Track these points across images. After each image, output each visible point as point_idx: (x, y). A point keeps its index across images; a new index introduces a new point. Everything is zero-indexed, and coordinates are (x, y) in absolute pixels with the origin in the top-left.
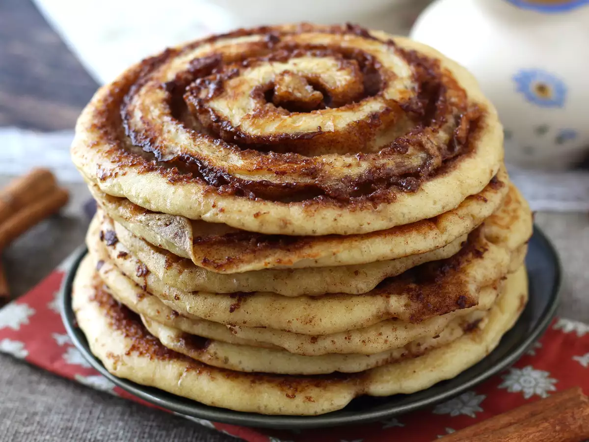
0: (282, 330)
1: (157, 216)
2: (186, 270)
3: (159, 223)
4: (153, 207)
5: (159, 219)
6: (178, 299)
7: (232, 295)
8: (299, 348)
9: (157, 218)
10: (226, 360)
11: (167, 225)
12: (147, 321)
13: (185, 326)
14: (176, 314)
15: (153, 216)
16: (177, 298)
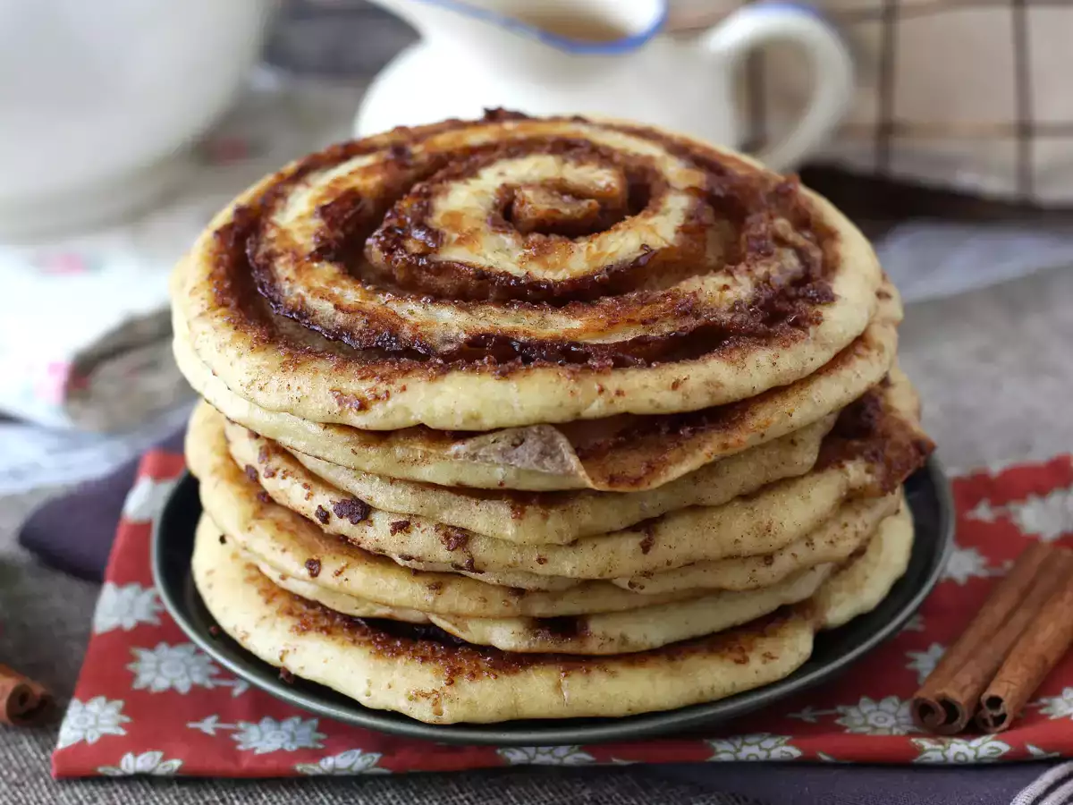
0: (725, 558)
1: (491, 438)
2: (553, 511)
3: (500, 446)
4: (488, 422)
5: (494, 442)
6: (545, 560)
7: (633, 529)
8: (751, 578)
9: (492, 440)
10: (624, 640)
11: (515, 446)
12: (455, 625)
13: (539, 609)
14: (519, 592)
15: (482, 439)
16: (541, 561)
